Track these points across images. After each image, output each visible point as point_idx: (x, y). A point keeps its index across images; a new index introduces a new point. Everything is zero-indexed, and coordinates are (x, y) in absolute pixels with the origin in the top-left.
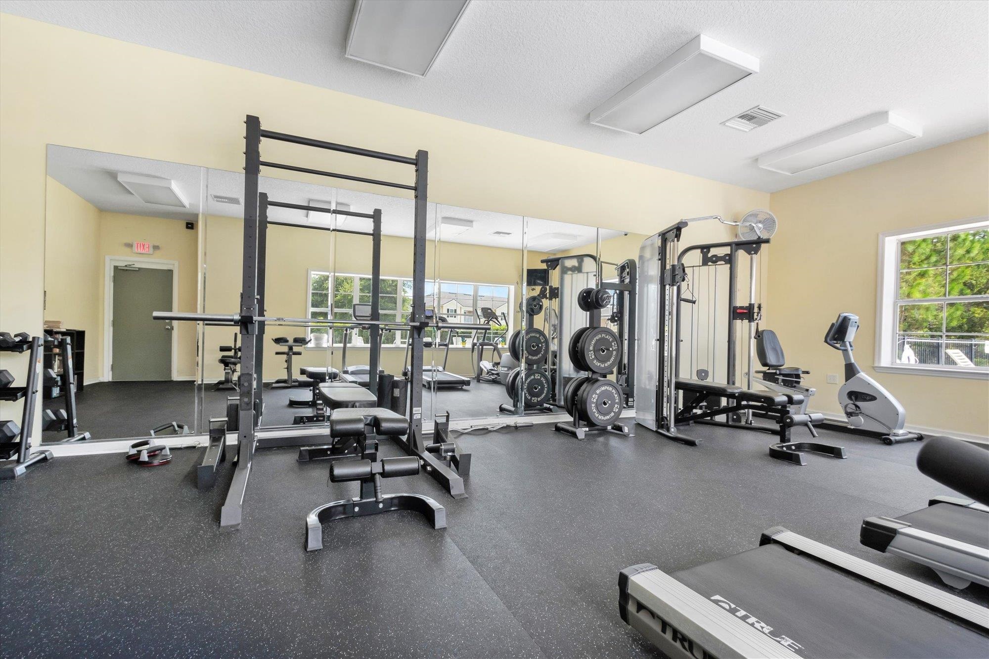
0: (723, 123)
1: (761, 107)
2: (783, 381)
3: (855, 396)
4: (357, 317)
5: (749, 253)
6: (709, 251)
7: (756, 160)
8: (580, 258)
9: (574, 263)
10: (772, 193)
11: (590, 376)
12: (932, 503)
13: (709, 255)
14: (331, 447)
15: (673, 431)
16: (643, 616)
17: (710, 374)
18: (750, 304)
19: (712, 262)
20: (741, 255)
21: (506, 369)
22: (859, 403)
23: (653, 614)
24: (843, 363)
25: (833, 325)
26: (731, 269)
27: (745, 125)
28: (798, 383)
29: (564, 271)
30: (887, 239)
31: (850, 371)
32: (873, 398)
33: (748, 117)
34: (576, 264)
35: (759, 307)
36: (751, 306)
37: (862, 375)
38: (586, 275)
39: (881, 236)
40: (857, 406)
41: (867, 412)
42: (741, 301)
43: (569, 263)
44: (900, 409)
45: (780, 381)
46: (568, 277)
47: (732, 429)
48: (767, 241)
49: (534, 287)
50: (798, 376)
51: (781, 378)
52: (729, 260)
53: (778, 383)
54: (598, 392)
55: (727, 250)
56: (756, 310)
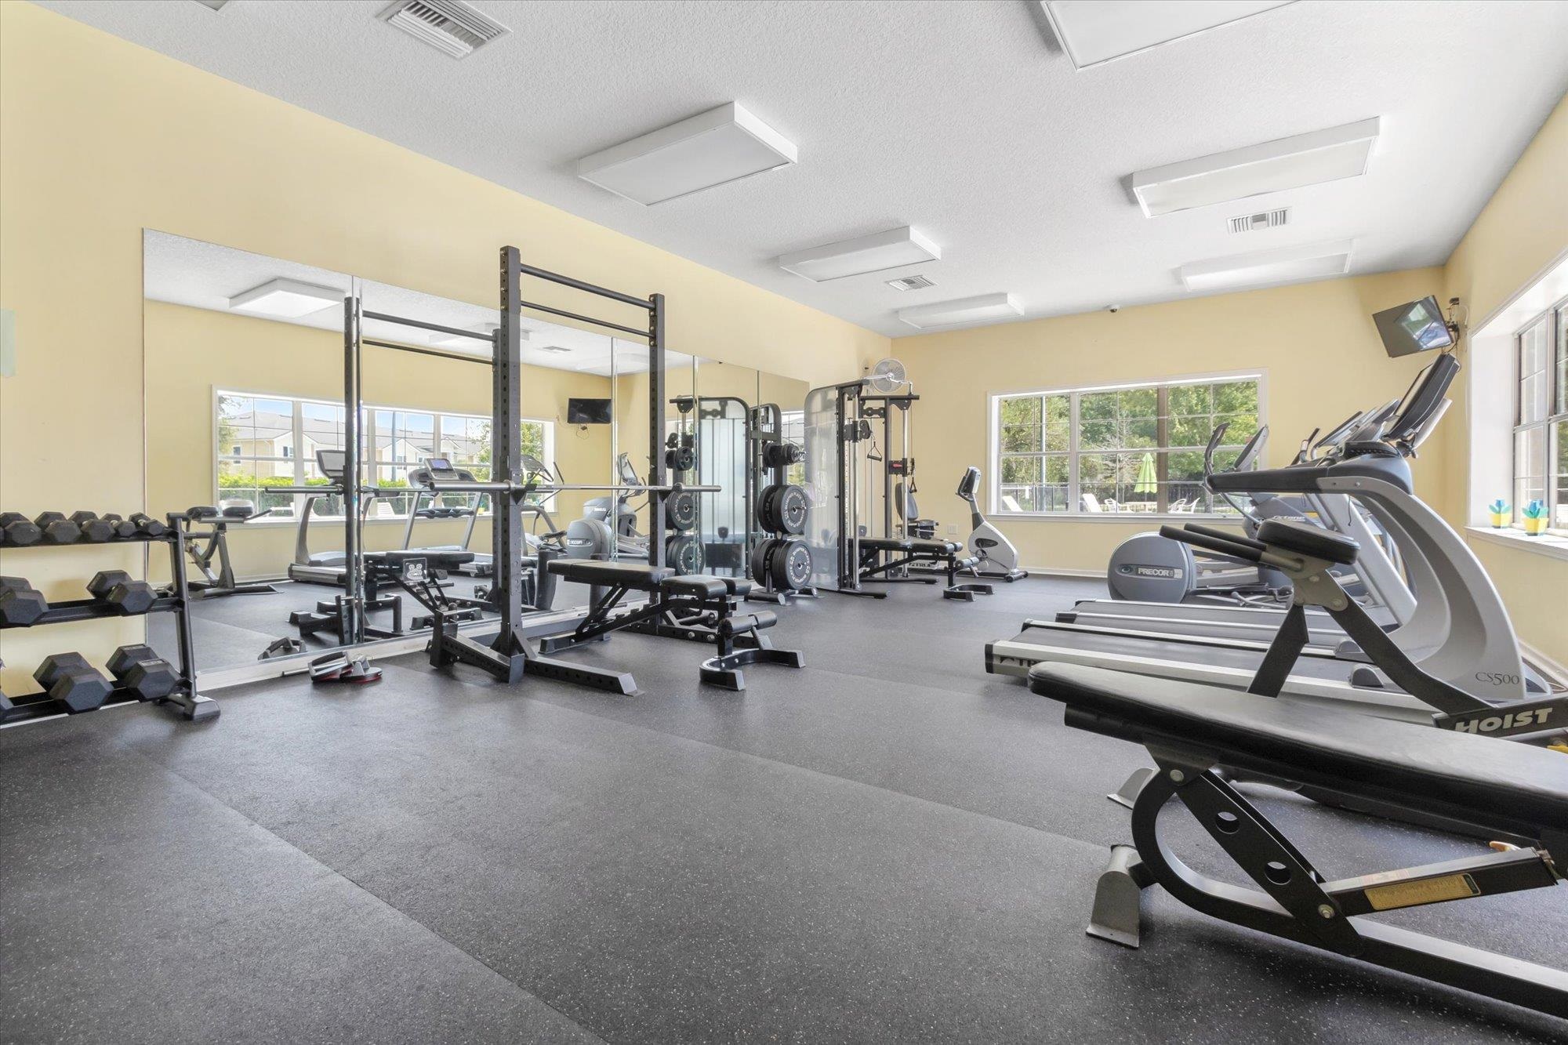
0: (887, 282)
1: (924, 277)
2: (921, 533)
3: (982, 543)
4: (328, 472)
5: (902, 409)
6: (864, 404)
7: (896, 312)
8: (724, 401)
9: (716, 405)
10: (893, 339)
11: (779, 538)
12: (1077, 603)
13: (865, 408)
14: (574, 633)
15: (859, 587)
16: (1005, 663)
17: (869, 530)
18: (904, 459)
19: (868, 415)
20: (894, 409)
21: (580, 542)
22: (985, 549)
23: (1012, 659)
24: (970, 513)
25: (964, 478)
26: (886, 423)
27: (903, 286)
28: (932, 534)
29: (703, 414)
30: (993, 397)
31: (977, 521)
32: (995, 544)
33: (909, 282)
34: (719, 409)
35: (913, 463)
36: (904, 461)
37: (986, 523)
38: (731, 421)
39: (988, 394)
40: (983, 552)
41: (991, 557)
42: (895, 456)
43: (707, 406)
44: (1015, 551)
45: (918, 533)
46: (706, 423)
47: (891, 584)
48: (917, 398)
49: (585, 425)
50: (932, 528)
51: (919, 530)
52: (884, 413)
53: (916, 536)
54: (794, 553)
55: (881, 404)
56: (909, 464)
